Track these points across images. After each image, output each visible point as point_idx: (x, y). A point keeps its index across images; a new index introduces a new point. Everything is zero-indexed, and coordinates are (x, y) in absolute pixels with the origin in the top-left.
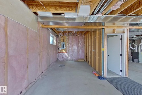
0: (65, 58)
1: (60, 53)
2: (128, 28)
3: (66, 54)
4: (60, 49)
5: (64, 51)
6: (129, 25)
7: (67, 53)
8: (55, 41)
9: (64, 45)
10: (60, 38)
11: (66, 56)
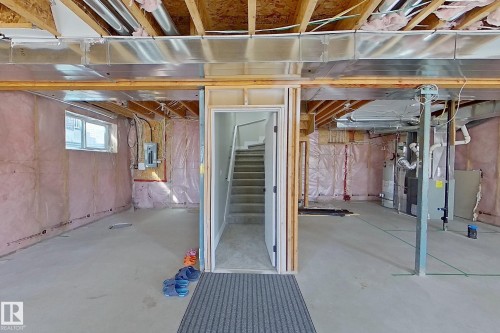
0: (159, 198)
1: (141, 181)
2: (295, 86)
3: (163, 185)
4: (142, 166)
5: (155, 175)
6: (299, 71)
7: (165, 181)
8: (114, 139)
9: (155, 155)
10: (140, 130)
11: (162, 191)
